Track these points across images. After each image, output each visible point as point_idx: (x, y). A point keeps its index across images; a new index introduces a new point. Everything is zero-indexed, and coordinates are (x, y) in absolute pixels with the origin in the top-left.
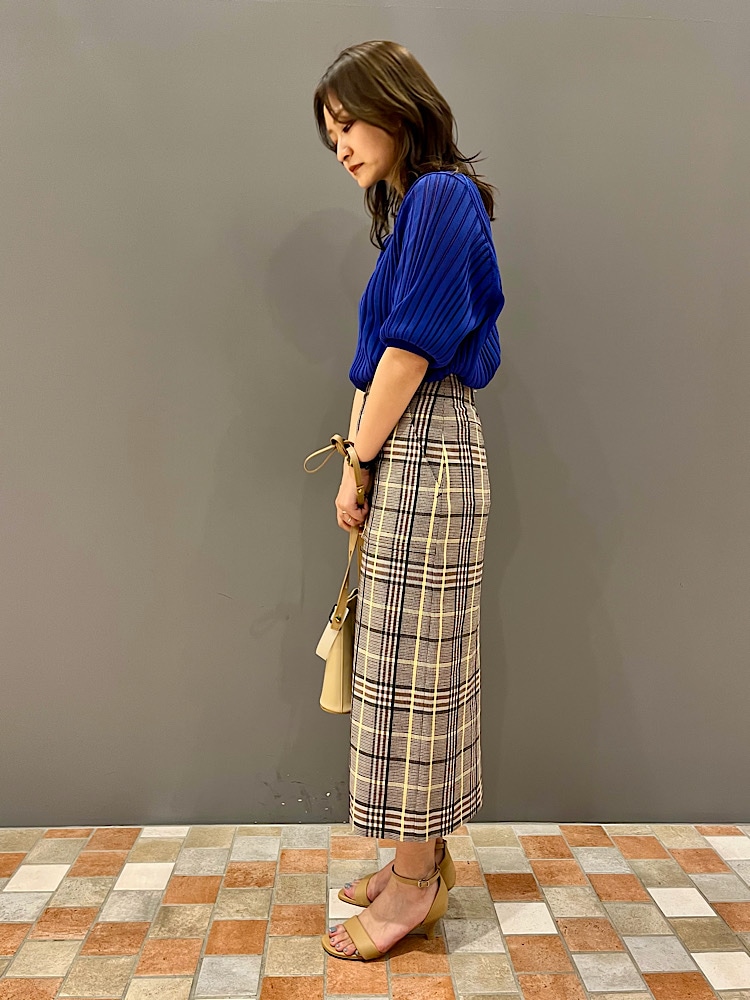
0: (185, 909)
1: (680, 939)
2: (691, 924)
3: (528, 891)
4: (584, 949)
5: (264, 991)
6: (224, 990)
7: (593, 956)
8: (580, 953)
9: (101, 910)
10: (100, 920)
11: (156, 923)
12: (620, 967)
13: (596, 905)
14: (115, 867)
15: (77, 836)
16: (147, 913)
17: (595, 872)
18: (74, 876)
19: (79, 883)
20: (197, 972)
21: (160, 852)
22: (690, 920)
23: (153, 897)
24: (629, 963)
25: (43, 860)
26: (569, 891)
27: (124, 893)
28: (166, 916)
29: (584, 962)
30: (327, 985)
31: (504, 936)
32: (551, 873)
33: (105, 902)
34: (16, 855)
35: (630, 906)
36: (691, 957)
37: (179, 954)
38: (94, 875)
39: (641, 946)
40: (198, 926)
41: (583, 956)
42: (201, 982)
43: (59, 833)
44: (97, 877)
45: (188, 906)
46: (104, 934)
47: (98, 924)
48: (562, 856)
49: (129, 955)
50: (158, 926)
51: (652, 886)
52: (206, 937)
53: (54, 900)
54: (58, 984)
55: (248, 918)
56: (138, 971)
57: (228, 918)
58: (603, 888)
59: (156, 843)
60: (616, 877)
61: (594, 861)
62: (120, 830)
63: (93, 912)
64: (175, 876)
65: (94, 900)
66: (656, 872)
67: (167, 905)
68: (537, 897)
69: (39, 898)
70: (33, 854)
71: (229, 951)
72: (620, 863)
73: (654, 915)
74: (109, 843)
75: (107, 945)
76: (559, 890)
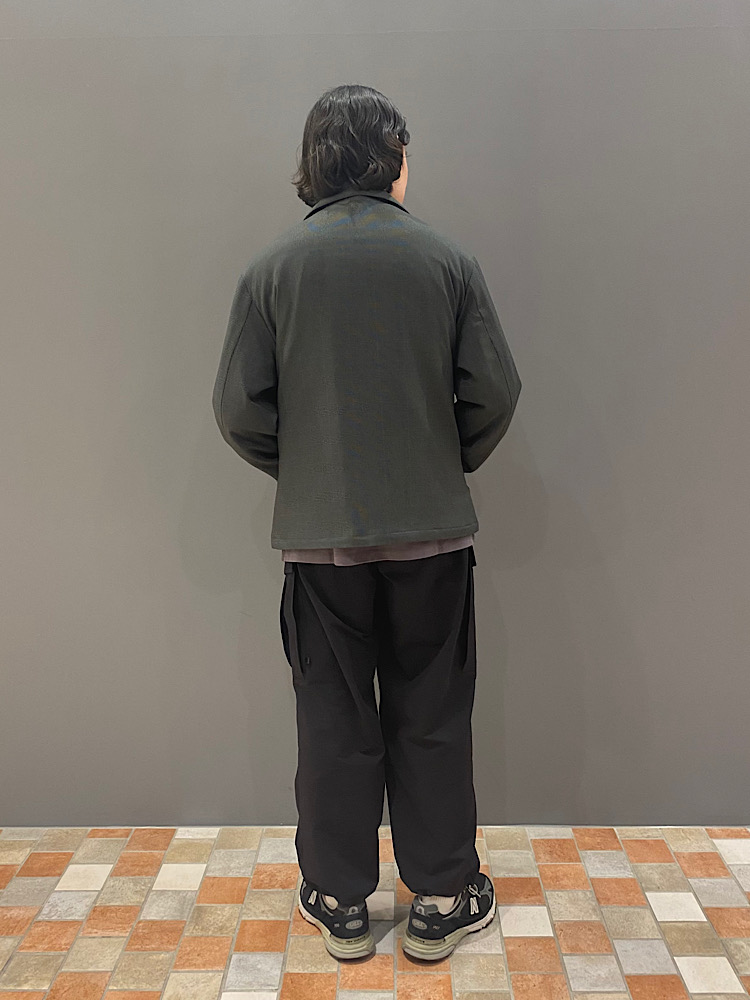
0: (216, 909)
1: (666, 943)
2: (679, 929)
3: (533, 895)
4: (575, 951)
5: (285, 985)
6: (250, 984)
7: (583, 958)
8: (571, 955)
9: (142, 909)
10: (142, 918)
11: (190, 922)
12: (605, 968)
13: (594, 910)
14: (153, 868)
15: (117, 837)
16: (182, 912)
17: (599, 876)
18: (116, 875)
19: (121, 883)
20: (227, 967)
21: (194, 853)
22: (681, 924)
23: (188, 897)
24: (615, 965)
25: (89, 860)
26: (571, 895)
27: (162, 892)
28: (199, 916)
29: (573, 963)
30: (340, 981)
31: (504, 939)
32: (556, 877)
33: (146, 901)
34: (64, 854)
35: (626, 910)
36: (673, 960)
37: (211, 951)
38: (135, 875)
39: (628, 949)
40: (228, 925)
41: (574, 957)
42: (231, 977)
43: (101, 833)
44: (137, 877)
45: (219, 906)
46: (146, 931)
47: (139, 922)
48: (571, 860)
49: (168, 951)
50: (193, 925)
51: (650, 890)
52: (235, 935)
53: (100, 899)
54: (107, 978)
55: (273, 918)
56: (176, 966)
57: (254, 918)
58: (603, 892)
59: (189, 844)
60: (618, 881)
61: (600, 865)
62: (156, 831)
63: (134, 911)
64: (207, 877)
65: (135, 899)
66: (657, 877)
67: (201, 905)
68: (540, 901)
69: (87, 897)
70: (80, 853)
71: (255, 949)
72: (625, 868)
73: (647, 919)
74: (147, 844)
75: (147, 942)
76: (560, 894)
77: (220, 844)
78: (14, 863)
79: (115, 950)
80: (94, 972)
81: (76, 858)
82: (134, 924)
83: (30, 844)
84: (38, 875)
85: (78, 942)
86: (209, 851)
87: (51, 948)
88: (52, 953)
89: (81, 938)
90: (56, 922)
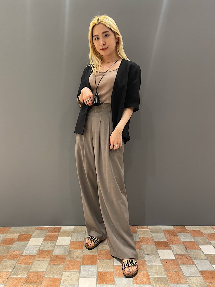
0: (75, 251)
1: (209, 261)
2: (212, 256)
3: (167, 246)
4: (183, 264)
5: (98, 276)
6: (88, 275)
7: (186, 266)
8: (182, 265)
9: (53, 251)
10: (53, 254)
11: (68, 255)
12: (193, 269)
13: (185, 251)
14: (55, 238)
15: (45, 229)
16: (65, 252)
17: (184, 241)
18: (45, 241)
19: (46, 243)
20: (80, 270)
21: (68, 234)
22: (211, 255)
23: (66, 247)
24: (196, 268)
25: (37, 236)
26: (178, 246)
27: (59, 246)
28: (70, 253)
29: (183, 268)
30: (115, 274)
31: (161, 260)
32: (172, 241)
33: (54, 249)
34: (30, 235)
35: (195, 251)
36: (212, 266)
37: (75, 265)
38: (50, 241)
39: (198, 263)
40: (79, 256)
41: (183, 266)
42: (81, 273)
43: (40, 228)
44: (51, 241)
45: (76, 250)
46: (55, 258)
47: (53, 255)
48: (175, 236)
49: (62, 265)
50: (69, 256)
51: (200, 245)
52: (81, 259)
53: (40, 248)
54: (44, 273)
55: (92, 254)
56: (65, 270)
57: (86, 254)
58: (187, 246)
59: (66, 231)
60: (190, 242)
61: (184, 237)
62: (56, 228)
63: (51, 252)
64: (72, 241)
65: (51, 248)
66: (201, 241)
67: (71, 250)
68: (169, 248)
69: (36, 248)
70: (34, 234)
71: (88, 264)
72: (191, 238)
73: (201, 253)
74: (54, 231)
75: (56, 262)
76: (175, 246)
77: (75, 231)
78: (15, 237)
79: (46, 264)
80: (40, 272)
81: (33, 236)
82: (51, 256)
83: (19, 232)
84: (22, 241)
85: (35, 262)
86: (71, 233)
87: (27, 264)
88: (27, 265)
89: (35, 260)
90: (28, 256)
